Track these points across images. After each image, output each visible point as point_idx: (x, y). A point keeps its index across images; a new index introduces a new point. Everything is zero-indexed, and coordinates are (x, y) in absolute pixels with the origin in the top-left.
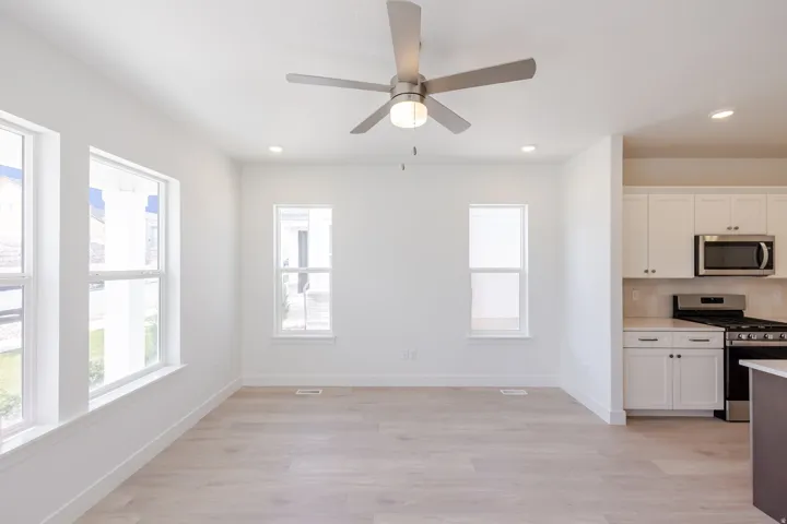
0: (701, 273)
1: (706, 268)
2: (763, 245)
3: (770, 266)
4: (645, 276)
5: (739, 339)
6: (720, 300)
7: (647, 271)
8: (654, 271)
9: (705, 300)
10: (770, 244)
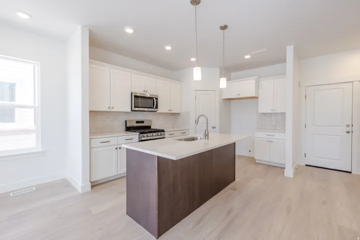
0: (133, 110)
1: (135, 107)
2: (155, 99)
3: (157, 108)
4: (108, 110)
5: (144, 137)
6: (142, 122)
7: (109, 108)
8: (113, 108)
9: (138, 122)
10: (157, 99)
